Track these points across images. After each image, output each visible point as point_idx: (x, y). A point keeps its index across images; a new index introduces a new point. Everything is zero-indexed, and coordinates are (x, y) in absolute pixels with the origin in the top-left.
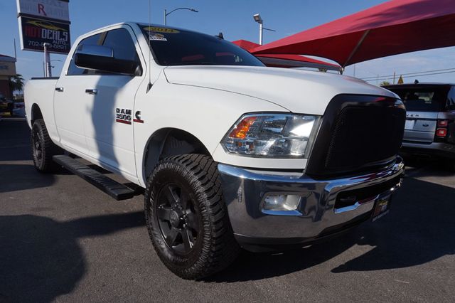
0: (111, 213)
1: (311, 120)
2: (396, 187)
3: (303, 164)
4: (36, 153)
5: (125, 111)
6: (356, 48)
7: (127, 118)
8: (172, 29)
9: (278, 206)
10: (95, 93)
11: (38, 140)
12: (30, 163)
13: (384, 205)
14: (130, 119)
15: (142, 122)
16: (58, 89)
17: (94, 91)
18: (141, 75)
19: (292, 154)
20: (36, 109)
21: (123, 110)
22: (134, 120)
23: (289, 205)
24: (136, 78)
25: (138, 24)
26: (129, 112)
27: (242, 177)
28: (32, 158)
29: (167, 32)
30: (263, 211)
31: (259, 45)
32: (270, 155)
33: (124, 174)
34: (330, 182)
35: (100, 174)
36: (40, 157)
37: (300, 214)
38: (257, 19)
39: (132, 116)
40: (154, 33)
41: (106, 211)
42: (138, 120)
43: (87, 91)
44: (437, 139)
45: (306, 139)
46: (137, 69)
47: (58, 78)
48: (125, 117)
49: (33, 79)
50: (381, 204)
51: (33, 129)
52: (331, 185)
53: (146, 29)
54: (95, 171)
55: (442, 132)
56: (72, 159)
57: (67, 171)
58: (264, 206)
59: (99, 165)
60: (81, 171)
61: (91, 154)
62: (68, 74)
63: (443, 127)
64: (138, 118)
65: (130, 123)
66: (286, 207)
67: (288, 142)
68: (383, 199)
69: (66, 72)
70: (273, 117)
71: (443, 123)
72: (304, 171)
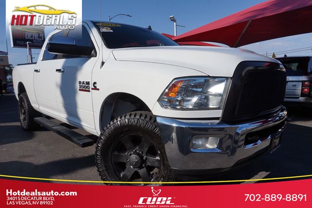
0: (76, 157)
1: (223, 81)
2: (282, 129)
3: (219, 114)
4: (22, 117)
5: (85, 83)
6: (241, 36)
7: (87, 88)
8: (116, 24)
9: (203, 145)
10: (63, 72)
11: (23, 107)
12: (18, 124)
13: (277, 141)
14: (89, 88)
15: (98, 89)
16: (36, 71)
17: (62, 70)
18: (96, 56)
19: (210, 107)
20: (21, 86)
21: (83, 82)
22: (92, 89)
23: (211, 145)
24: (92, 58)
25: (92, 21)
26: (88, 83)
27: (174, 125)
28: (19, 120)
29: (113, 26)
30: (192, 150)
31: (174, 36)
32: (195, 108)
33: (85, 128)
34: (240, 126)
35: (69, 129)
36: (25, 119)
37: (219, 151)
38: (172, 19)
39: (90, 86)
40: (103, 27)
41: (72, 155)
42: (95, 88)
43: (57, 70)
44: (303, 95)
45: (220, 95)
46: (93, 52)
47: (36, 63)
48: (85, 87)
49: (18, 65)
50: (275, 141)
51: (20, 100)
52: (241, 128)
53: (98, 24)
54: (64, 128)
55: (306, 90)
56: (47, 120)
57: (45, 129)
58: (192, 146)
59: (68, 123)
60: (55, 128)
61: (61, 116)
62: (43, 60)
63: (306, 86)
64: (95, 87)
65: (89, 91)
66: (208, 146)
67: (207, 98)
68: (276, 137)
69: (42, 58)
70: (195, 80)
71: (306, 83)
72: (221, 119)
